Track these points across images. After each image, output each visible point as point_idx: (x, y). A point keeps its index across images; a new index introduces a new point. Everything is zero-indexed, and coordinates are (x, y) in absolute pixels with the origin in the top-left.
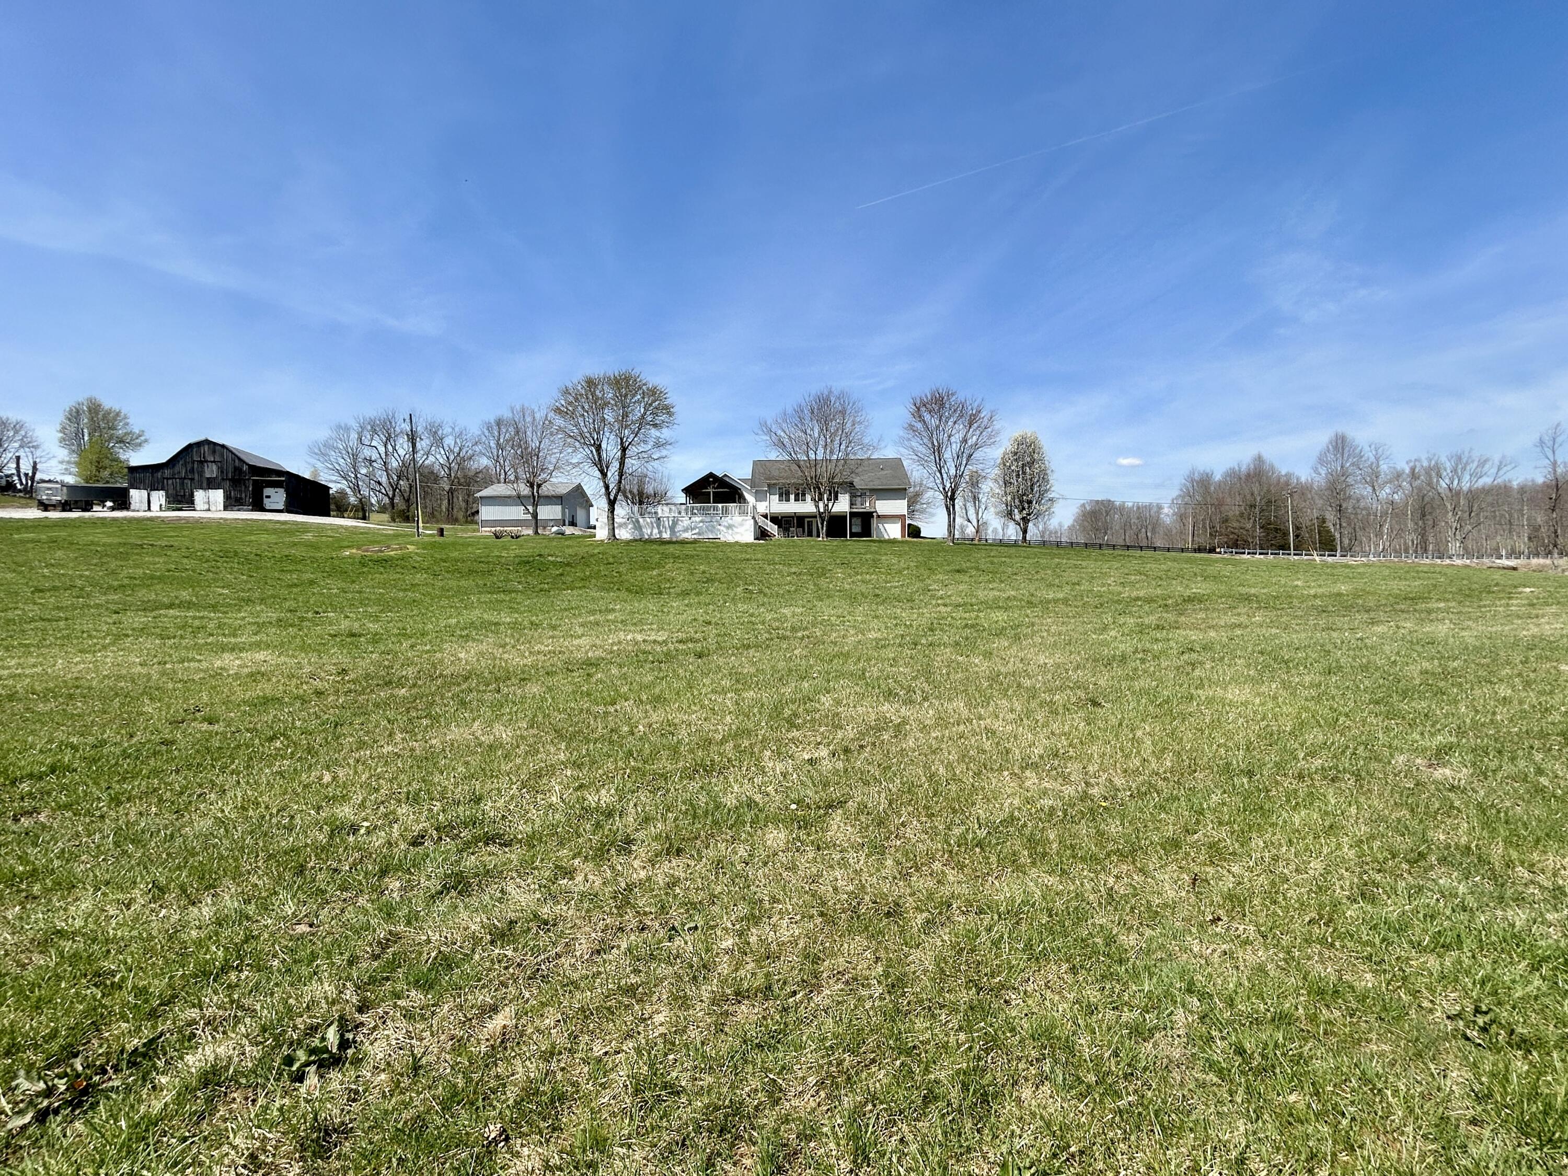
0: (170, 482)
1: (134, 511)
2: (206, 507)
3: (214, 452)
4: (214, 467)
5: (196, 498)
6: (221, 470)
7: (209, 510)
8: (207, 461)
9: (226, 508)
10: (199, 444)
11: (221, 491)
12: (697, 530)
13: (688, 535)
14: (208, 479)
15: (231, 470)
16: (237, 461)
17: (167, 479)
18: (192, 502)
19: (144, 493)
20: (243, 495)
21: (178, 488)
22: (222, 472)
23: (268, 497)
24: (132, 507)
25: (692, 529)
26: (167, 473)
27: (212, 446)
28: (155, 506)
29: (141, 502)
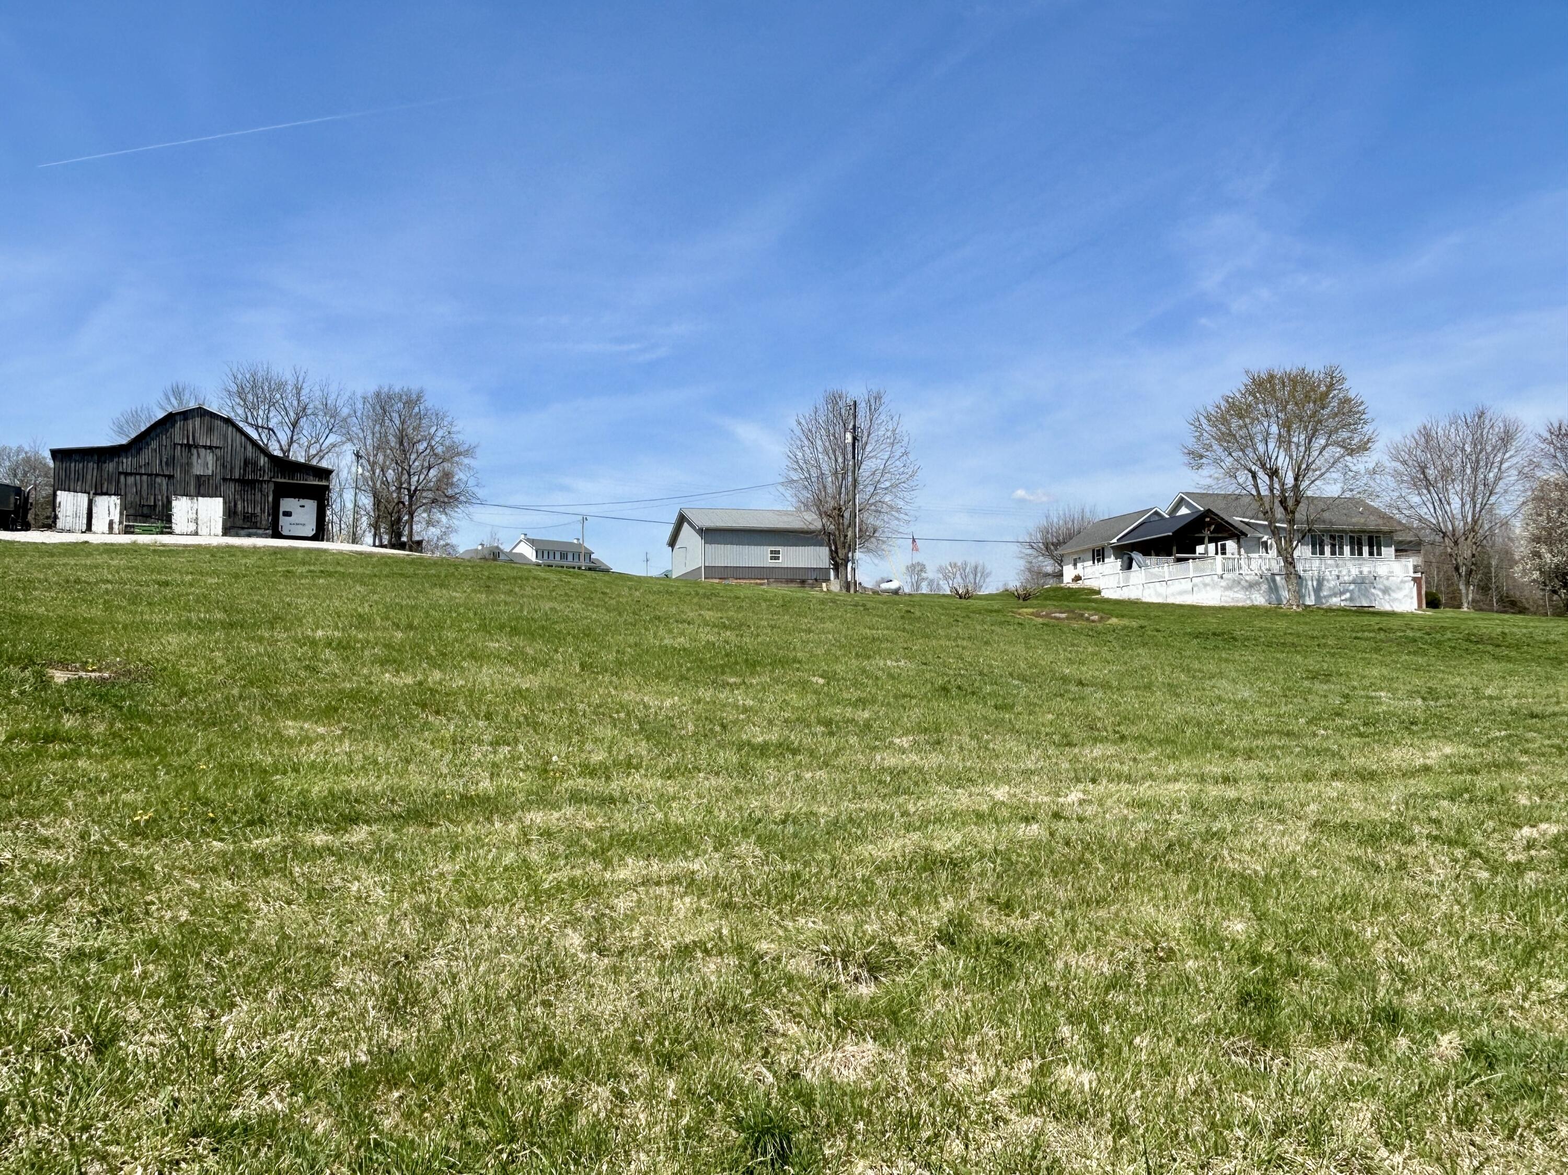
0: (131, 480)
1: (62, 531)
2: (192, 527)
3: (210, 430)
4: (210, 458)
5: (175, 511)
6: (222, 463)
7: (196, 534)
8: (197, 447)
9: (226, 531)
10: (186, 415)
11: (221, 500)
12: (1348, 595)
13: (1335, 601)
14: (198, 477)
15: (238, 463)
16: (249, 447)
17: (126, 474)
18: (169, 519)
19: (83, 499)
20: (258, 510)
21: (144, 494)
22: (224, 466)
23: (288, 514)
24: (60, 524)
25: (1342, 593)
26: (127, 463)
27: (207, 418)
28: (100, 524)
29: (76, 515)
